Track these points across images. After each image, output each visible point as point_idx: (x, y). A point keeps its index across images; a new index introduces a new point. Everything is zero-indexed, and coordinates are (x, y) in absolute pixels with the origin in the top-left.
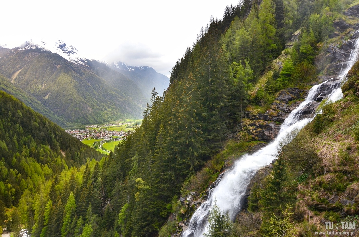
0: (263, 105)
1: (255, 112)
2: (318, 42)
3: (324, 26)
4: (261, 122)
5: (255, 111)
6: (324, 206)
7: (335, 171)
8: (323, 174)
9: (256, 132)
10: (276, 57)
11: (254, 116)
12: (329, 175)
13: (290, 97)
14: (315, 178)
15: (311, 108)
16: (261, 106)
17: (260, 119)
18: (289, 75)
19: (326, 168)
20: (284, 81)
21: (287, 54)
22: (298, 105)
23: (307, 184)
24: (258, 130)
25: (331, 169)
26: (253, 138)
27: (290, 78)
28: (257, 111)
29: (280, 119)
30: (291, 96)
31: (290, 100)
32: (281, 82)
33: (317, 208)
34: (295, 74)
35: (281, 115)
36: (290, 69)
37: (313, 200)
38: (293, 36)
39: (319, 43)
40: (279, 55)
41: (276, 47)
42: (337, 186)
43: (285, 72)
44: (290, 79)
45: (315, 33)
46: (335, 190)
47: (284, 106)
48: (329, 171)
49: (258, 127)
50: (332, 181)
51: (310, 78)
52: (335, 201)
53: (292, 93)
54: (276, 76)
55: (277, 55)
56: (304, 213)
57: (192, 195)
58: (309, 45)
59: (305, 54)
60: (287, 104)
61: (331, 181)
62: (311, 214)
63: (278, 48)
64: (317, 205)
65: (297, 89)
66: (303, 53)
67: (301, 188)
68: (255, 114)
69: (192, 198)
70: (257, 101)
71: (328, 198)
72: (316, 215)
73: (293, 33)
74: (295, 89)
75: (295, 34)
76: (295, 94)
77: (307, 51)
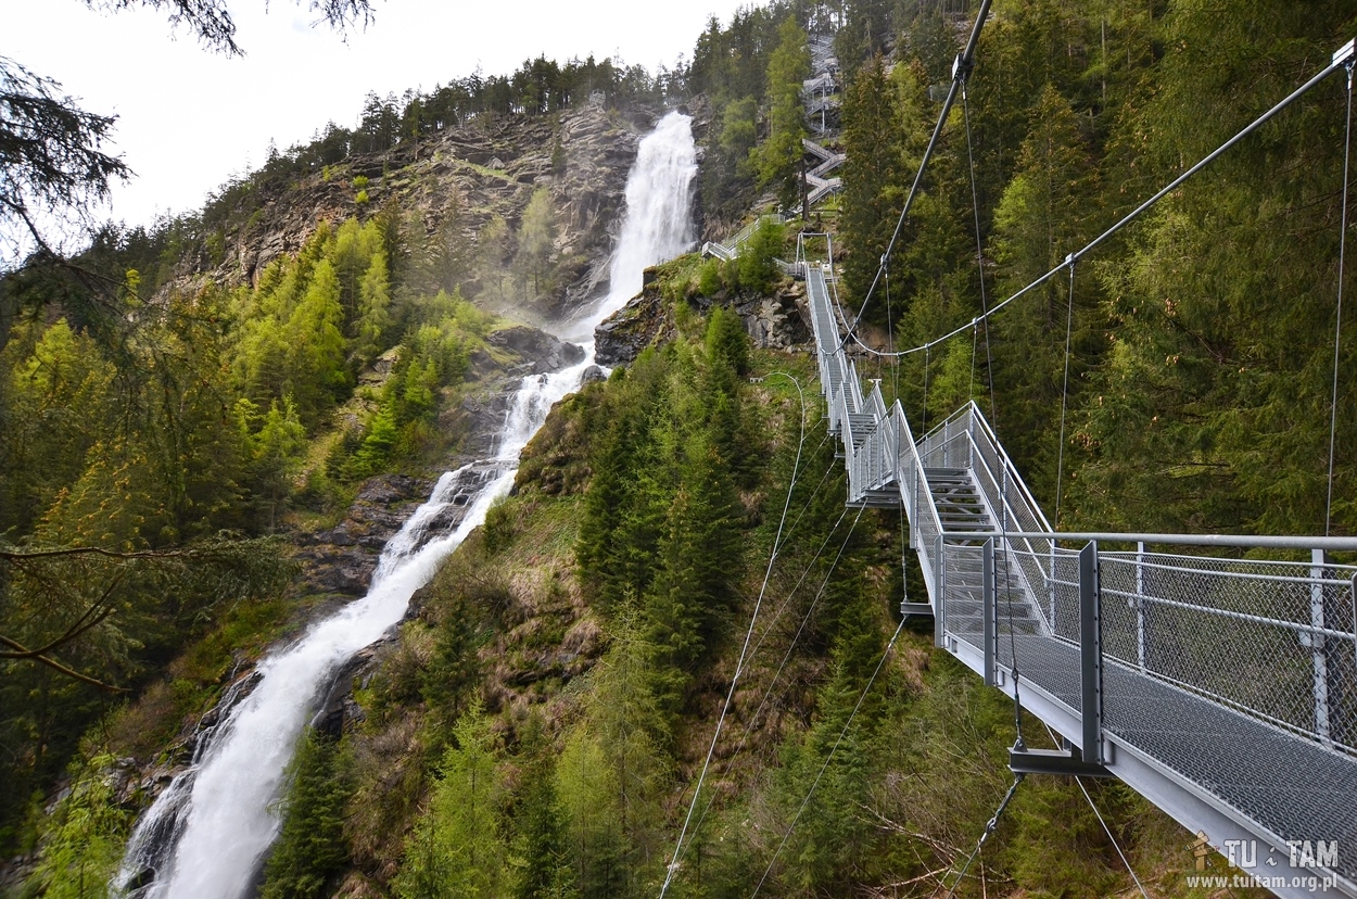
0: (324, 510)
1: (308, 527)
2: (443, 385)
3: (453, 355)
4: (328, 548)
5: (308, 523)
6: (533, 673)
7: (542, 613)
8: (522, 621)
9: (317, 574)
10: (340, 402)
11: (306, 535)
12: (533, 622)
13: (391, 493)
14: (507, 631)
15: (447, 517)
16: (320, 512)
17: (326, 543)
18: (385, 447)
19: (527, 610)
20: (375, 457)
21: (368, 398)
22: (414, 512)
23: (495, 644)
24: (322, 567)
25: (536, 611)
26: (309, 587)
27: (388, 452)
28: (312, 524)
29: (377, 540)
30: (393, 491)
31: (393, 499)
32: (369, 459)
33: (520, 681)
34: (401, 446)
35: (378, 532)
36: (388, 432)
37: (513, 668)
38: (379, 360)
39: (445, 388)
40: (349, 398)
41: (344, 379)
42: (549, 637)
43: (377, 439)
44: (387, 456)
45: (436, 367)
46: (546, 644)
47: (380, 514)
48: (532, 616)
49: (321, 561)
50: (539, 629)
51: (432, 456)
52: (547, 661)
53: (395, 485)
54: (351, 445)
55: (343, 397)
56: (500, 694)
57: (122, 767)
58: (427, 390)
59: (419, 405)
60: (387, 508)
61: (537, 631)
62: (512, 692)
63: (348, 382)
64: (520, 675)
65: (406, 477)
66: (412, 403)
67: (485, 655)
68: (309, 530)
69: (123, 775)
70: (310, 500)
71: (537, 659)
72: (520, 692)
73: (378, 355)
74: (402, 476)
75: (385, 359)
76: (403, 487)
77: (423, 400)
